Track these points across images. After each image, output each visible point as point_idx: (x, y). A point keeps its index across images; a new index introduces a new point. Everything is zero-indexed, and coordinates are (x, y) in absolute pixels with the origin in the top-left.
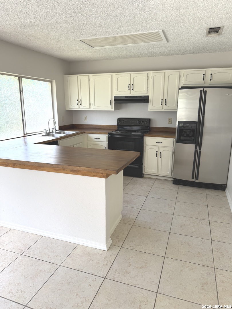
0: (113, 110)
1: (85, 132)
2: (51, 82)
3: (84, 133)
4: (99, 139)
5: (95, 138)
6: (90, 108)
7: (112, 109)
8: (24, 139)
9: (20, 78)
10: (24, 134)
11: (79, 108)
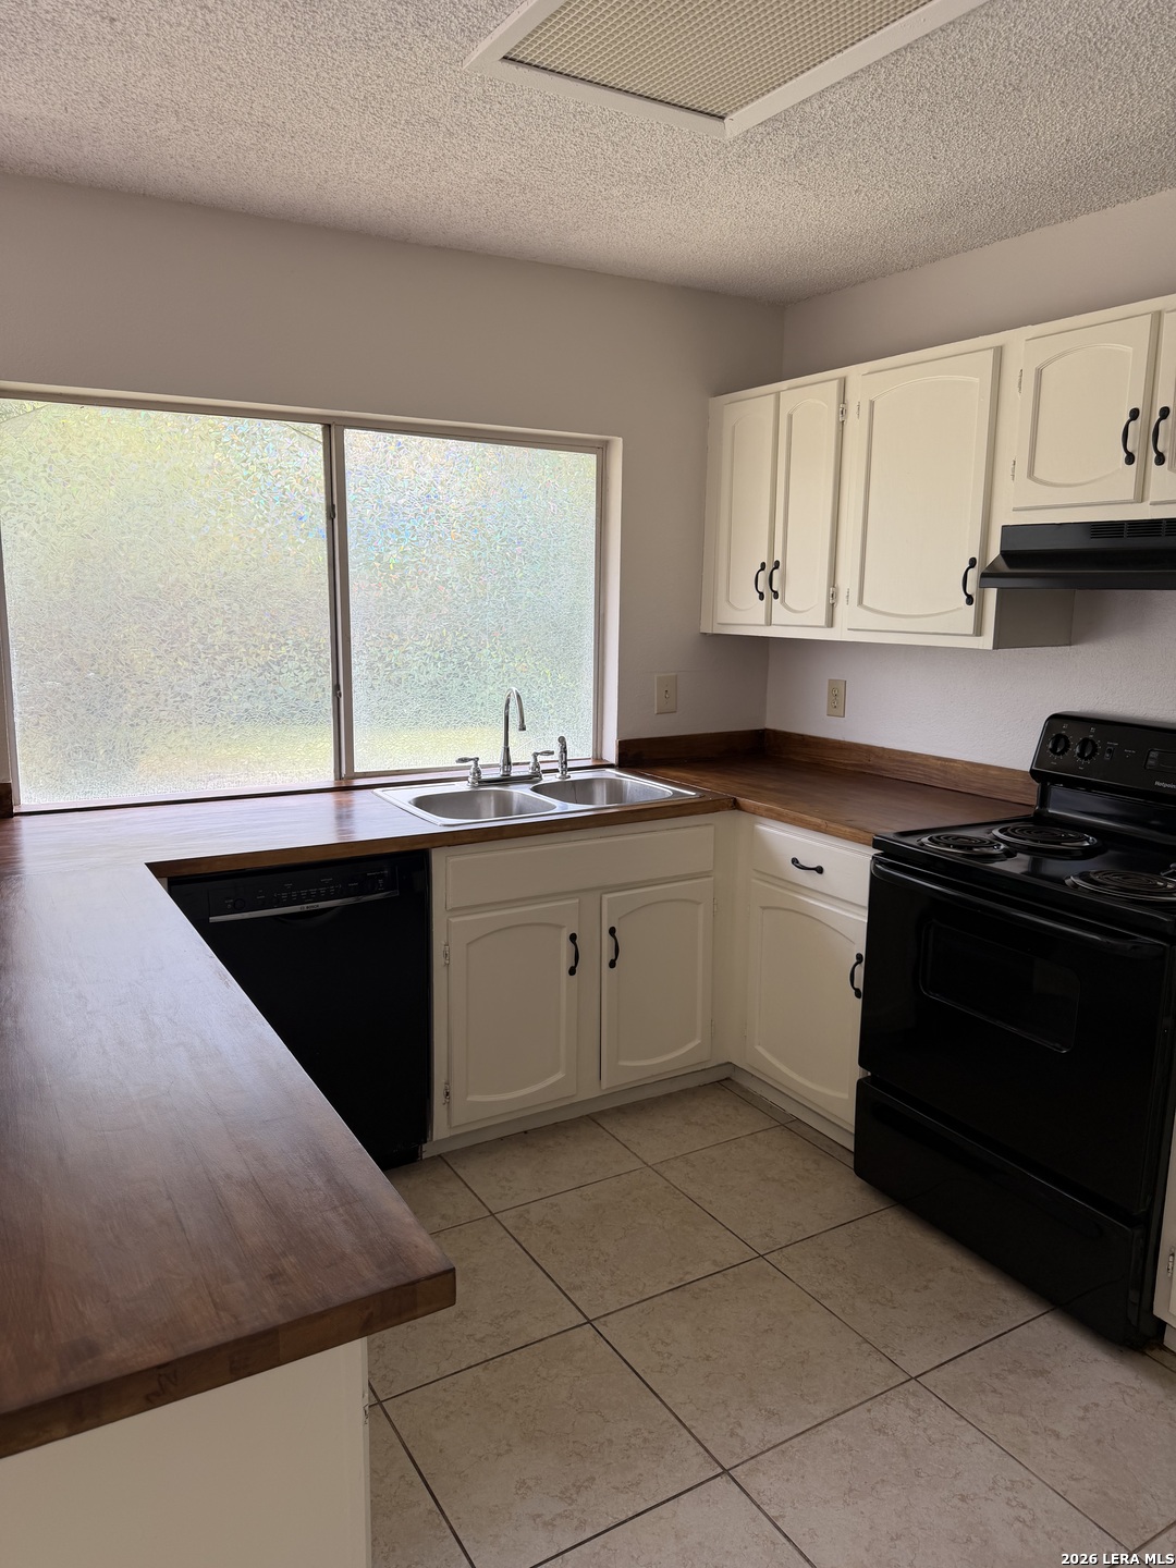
0: (986, 641)
1: (741, 800)
2: (601, 450)
3: (736, 806)
4: (820, 870)
5: (795, 861)
6: (830, 623)
7: (978, 631)
8: (339, 805)
9: (332, 432)
10: (339, 776)
11: (769, 622)
